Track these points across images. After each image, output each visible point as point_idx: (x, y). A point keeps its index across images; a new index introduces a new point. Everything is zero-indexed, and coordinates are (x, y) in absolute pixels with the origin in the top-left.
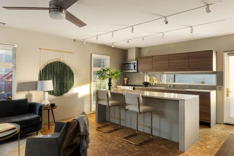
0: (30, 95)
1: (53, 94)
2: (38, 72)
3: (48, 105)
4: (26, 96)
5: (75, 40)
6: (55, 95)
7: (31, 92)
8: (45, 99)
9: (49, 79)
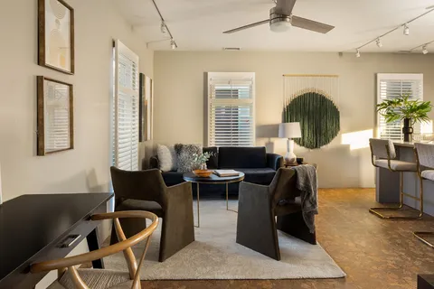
0: (271, 144)
1: (303, 145)
2: (282, 111)
3: (293, 159)
4: (266, 144)
5: (341, 54)
6: (307, 147)
7: (272, 140)
8: (288, 151)
9: (296, 121)
